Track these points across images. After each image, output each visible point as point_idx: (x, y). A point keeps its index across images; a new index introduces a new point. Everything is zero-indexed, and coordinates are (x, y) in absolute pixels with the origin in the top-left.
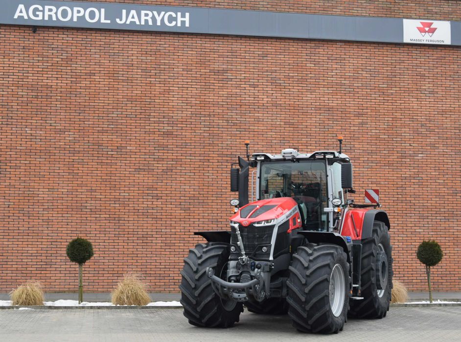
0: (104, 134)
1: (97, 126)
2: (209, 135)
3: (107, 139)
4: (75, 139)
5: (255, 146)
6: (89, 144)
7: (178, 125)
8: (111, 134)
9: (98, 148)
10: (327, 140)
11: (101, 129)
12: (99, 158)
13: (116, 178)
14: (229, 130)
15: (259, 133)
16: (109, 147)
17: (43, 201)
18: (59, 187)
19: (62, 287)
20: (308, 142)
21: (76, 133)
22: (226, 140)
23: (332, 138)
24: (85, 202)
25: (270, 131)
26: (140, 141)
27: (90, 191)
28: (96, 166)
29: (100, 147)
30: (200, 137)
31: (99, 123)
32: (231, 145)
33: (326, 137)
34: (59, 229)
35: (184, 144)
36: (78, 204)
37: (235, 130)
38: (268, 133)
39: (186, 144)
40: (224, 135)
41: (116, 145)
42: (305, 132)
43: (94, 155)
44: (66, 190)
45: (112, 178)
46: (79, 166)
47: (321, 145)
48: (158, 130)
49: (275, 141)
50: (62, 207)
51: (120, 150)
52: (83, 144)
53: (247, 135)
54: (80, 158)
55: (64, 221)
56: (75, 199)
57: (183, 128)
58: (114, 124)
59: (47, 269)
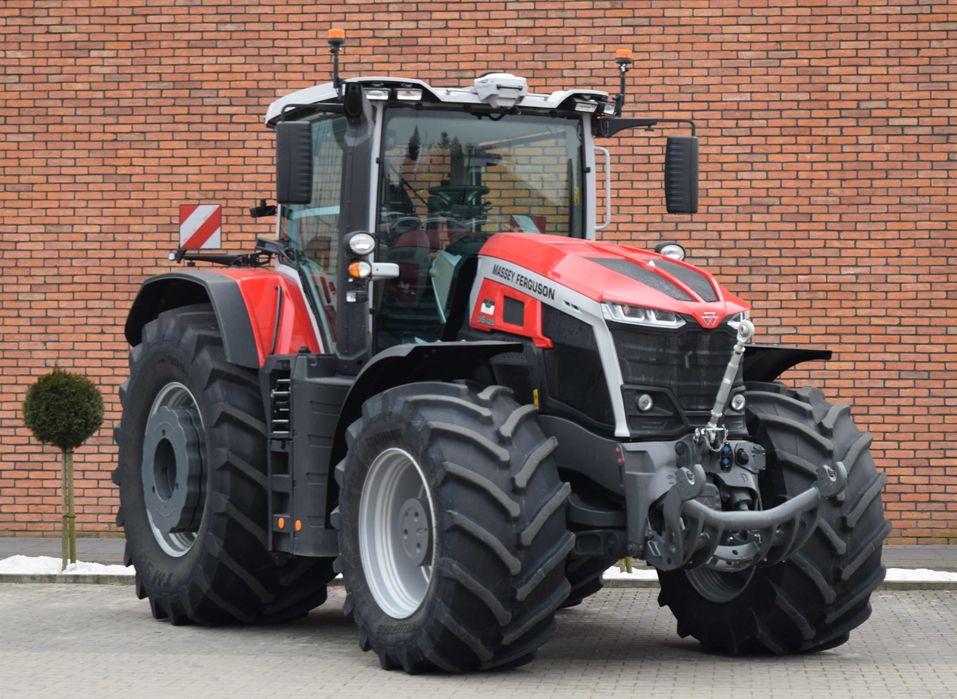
0: (206, 52)
1: (186, 27)
2: (534, 44)
3: (217, 68)
4: (122, 70)
5: (683, 72)
6: (162, 85)
7: (436, 15)
8: (227, 52)
9: (189, 97)
10: (926, 44)
11: (198, 36)
12: (193, 128)
13: (244, 186)
14: (598, 22)
15: (697, 30)
16: (221, 93)
17: (29, 263)
18: (76, 220)
19: (91, 518)
20: (861, 53)
21: (122, 54)
22: (588, 56)
23: (943, 35)
24: (152, 262)
25: (733, 20)
26: (315, 71)
27: (167, 229)
28: (185, 153)
29: (195, 94)
30: (505, 48)
31: (192, 19)
32: (603, 73)
33: (922, 35)
34: (78, 346)
35: (453, 75)
36: (131, 271)
37: (618, 22)
38: (726, 29)
39: (459, 74)
40: (582, 40)
41: (244, 84)
42: (852, 20)
43: (177, 119)
44: (96, 229)
45: (233, 186)
46: (132, 153)
47: (903, 61)
48: (371, 33)
49: (749, 55)
50: (86, 279)
51: (253, 101)
52: (143, 85)
53: (654, 39)
54: (137, 128)
55: (91, 321)
56: (124, 254)
57: (450, 24)
58: (235, 18)
59: (46, 466)
